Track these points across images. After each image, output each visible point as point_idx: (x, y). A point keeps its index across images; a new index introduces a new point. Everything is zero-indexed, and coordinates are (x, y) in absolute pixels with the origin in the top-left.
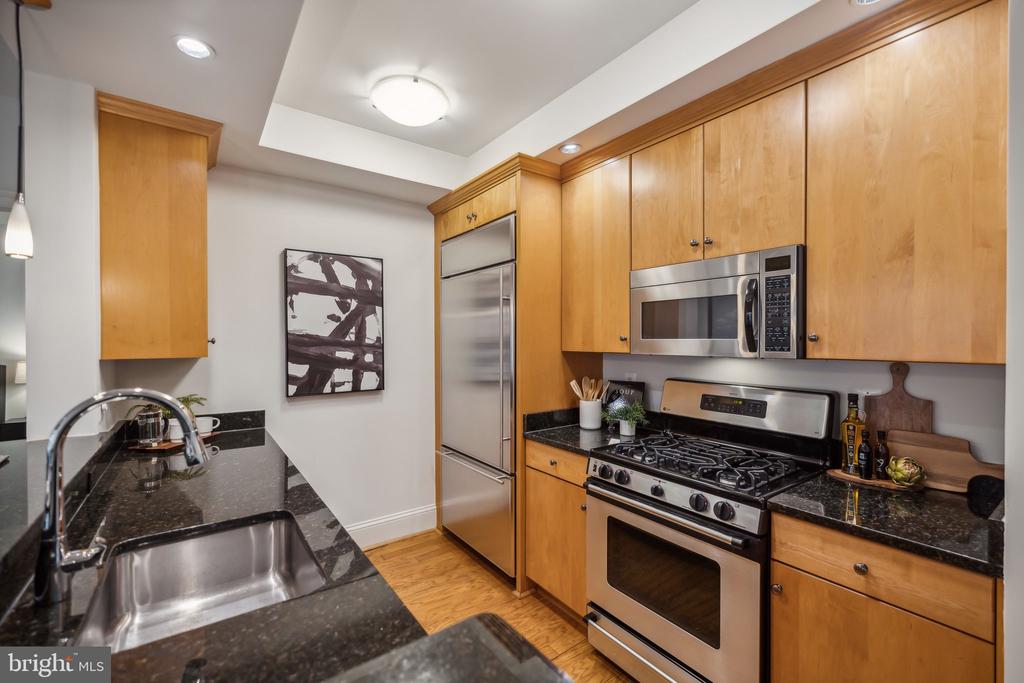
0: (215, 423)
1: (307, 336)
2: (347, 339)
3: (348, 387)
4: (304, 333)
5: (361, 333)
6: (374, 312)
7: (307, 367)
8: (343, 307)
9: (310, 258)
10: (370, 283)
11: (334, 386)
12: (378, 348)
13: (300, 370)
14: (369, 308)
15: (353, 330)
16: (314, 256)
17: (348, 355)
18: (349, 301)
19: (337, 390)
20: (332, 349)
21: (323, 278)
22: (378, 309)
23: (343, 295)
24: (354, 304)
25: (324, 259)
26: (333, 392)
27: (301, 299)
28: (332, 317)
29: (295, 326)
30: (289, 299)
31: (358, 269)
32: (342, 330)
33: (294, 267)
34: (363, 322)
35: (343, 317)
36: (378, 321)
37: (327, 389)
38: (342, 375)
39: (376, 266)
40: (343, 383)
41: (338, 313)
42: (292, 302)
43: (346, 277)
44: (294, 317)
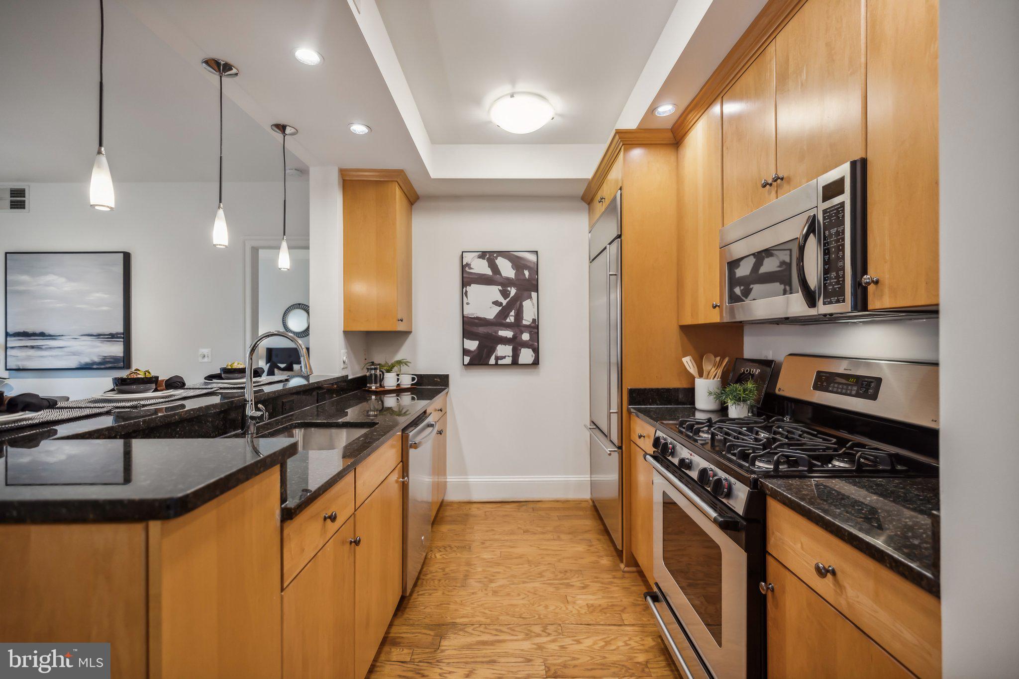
0: (413, 379)
1: (478, 318)
2: (508, 320)
3: (508, 361)
4: (475, 316)
5: (519, 316)
6: (530, 297)
7: (477, 342)
8: (505, 294)
9: (480, 257)
10: (527, 273)
11: (497, 358)
12: (534, 328)
13: (472, 345)
14: (526, 294)
15: (512, 313)
16: (483, 255)
17: (508, 334)
18: (509, 289)
19: (500, 362)
20: (495, 328)
21: (489, 272)
22: (534, 295)
23: (505, 284)
24: (513, 291)
25: (489, 256)
26: (496, 364)
27: (473, 289)
28: (496, 303)
29: (470, 311)
30: (464, 289)
31: (518, 263)
32: (504, 313)
33: (468, 265)
34: (521, 306)
35: (504, 302)
36: (533, 305)
37: (492, 361)
38: (504, 350)
39: (532, 258)
40: (505, 357)
41: (501, 299)
42: (466, 292)
43: (507, 269)
44: (468, 304)
